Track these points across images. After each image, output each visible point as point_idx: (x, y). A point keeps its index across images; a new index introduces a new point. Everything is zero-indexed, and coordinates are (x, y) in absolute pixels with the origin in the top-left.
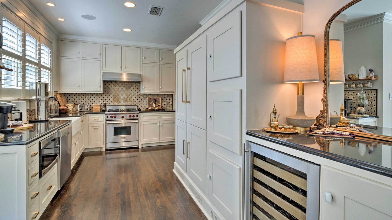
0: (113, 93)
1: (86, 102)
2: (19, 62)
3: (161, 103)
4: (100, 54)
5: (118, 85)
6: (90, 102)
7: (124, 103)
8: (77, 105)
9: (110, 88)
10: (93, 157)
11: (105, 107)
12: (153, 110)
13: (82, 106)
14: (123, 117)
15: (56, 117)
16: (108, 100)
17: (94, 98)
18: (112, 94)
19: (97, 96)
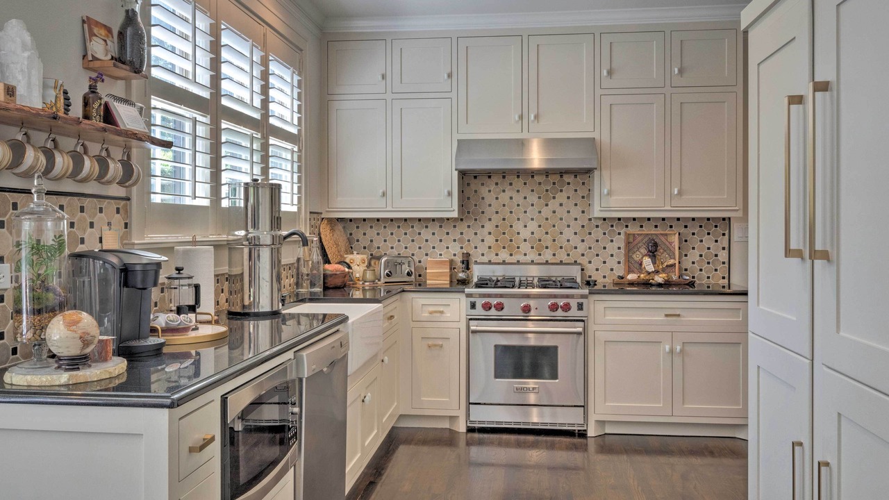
0: (494, 217)
1: (406, 248)
2: (200, 118)
3: (680, 257)
4: (450, 76)
5: (511, 184)
6: (420, 248)
7: (532, 256)
8: (379, 258)
9: (483, 198)
10: (425, 449)
11: (468, 268)
12: (645, 286)
13: (394, 265)
14: (527, 309)
15: (312, 300)
16: (476, 241)
17: (429, 237)
18: (490, 220)
19: (441, 227)
